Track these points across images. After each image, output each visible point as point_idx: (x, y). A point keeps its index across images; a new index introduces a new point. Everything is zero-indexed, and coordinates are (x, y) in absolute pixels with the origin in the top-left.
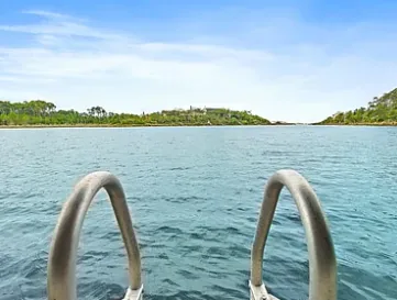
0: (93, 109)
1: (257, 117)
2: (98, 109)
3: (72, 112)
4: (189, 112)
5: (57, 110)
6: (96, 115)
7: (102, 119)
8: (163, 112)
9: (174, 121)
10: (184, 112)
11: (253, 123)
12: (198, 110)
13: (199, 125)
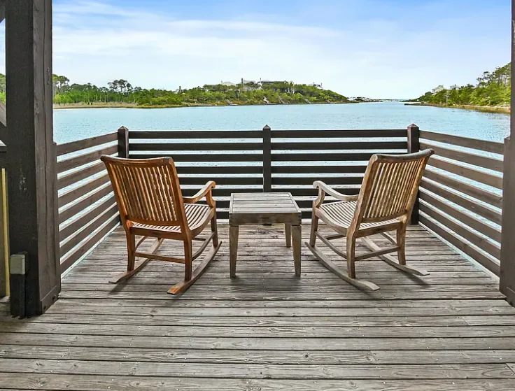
0: (115, 83)
1: (329, 93)
2: (122, 82)
3: (89, 86)
4: (239, 86)
5: (70, 84)
6: (119, 89)
7: (126, 95)
8: (205, 86)
9: (219, 98)
10: (232, 87)
11: (324, 101)
12: (251, 84)
13: (251, 104)
